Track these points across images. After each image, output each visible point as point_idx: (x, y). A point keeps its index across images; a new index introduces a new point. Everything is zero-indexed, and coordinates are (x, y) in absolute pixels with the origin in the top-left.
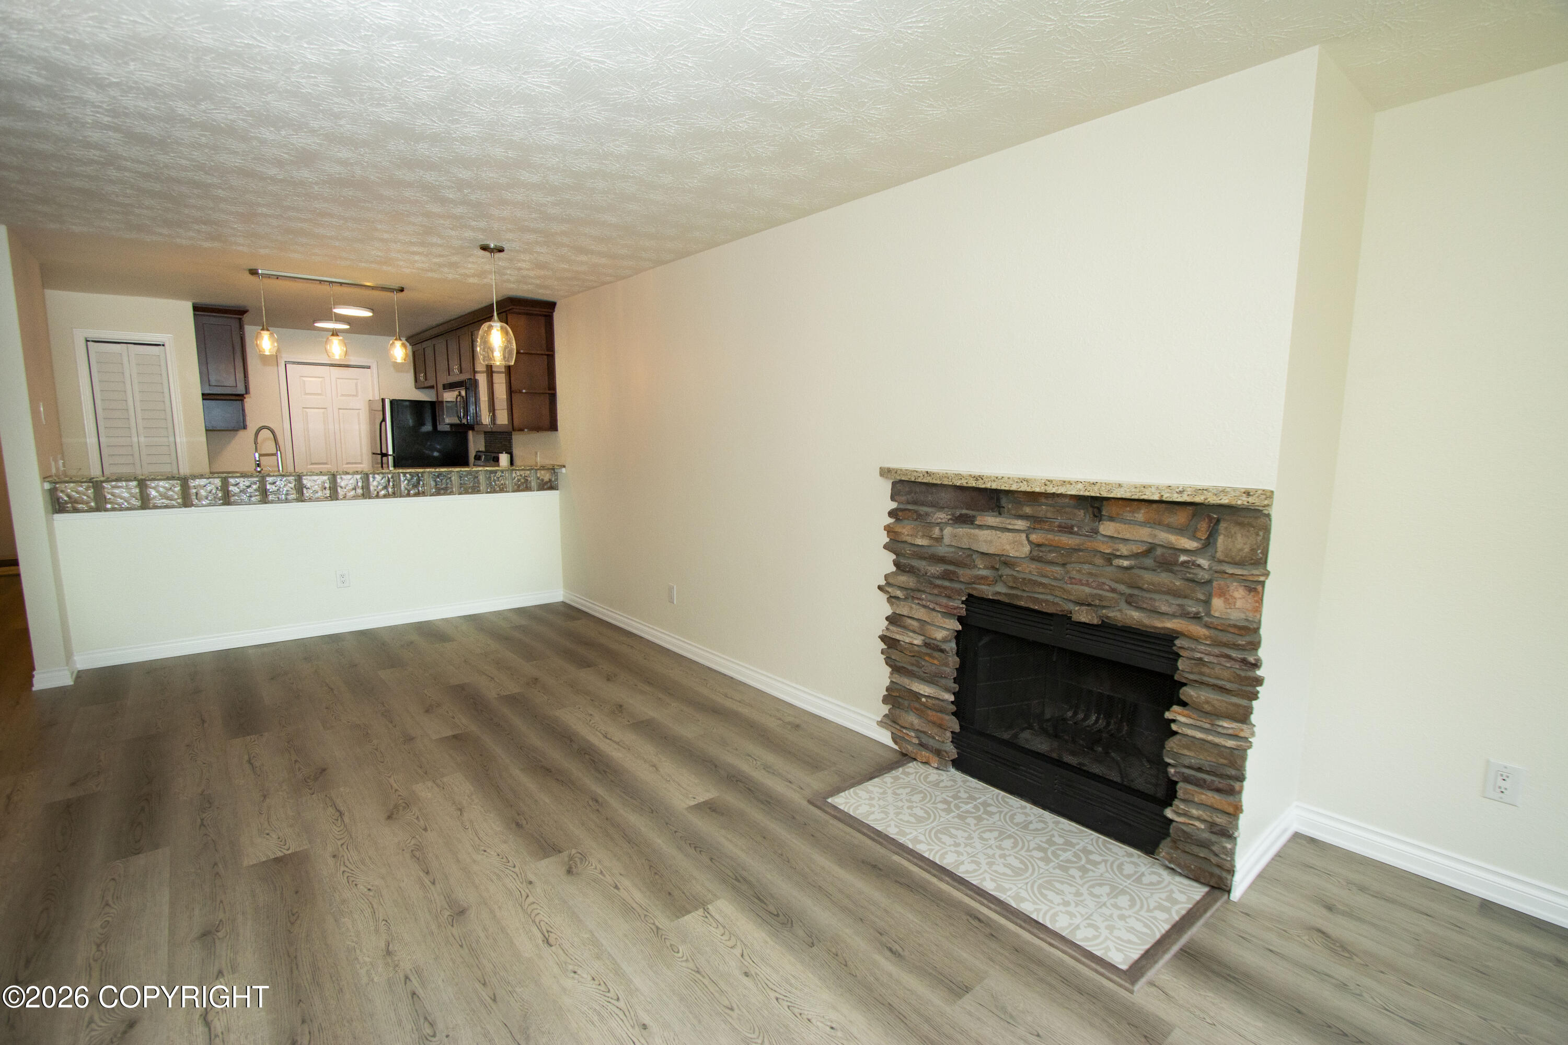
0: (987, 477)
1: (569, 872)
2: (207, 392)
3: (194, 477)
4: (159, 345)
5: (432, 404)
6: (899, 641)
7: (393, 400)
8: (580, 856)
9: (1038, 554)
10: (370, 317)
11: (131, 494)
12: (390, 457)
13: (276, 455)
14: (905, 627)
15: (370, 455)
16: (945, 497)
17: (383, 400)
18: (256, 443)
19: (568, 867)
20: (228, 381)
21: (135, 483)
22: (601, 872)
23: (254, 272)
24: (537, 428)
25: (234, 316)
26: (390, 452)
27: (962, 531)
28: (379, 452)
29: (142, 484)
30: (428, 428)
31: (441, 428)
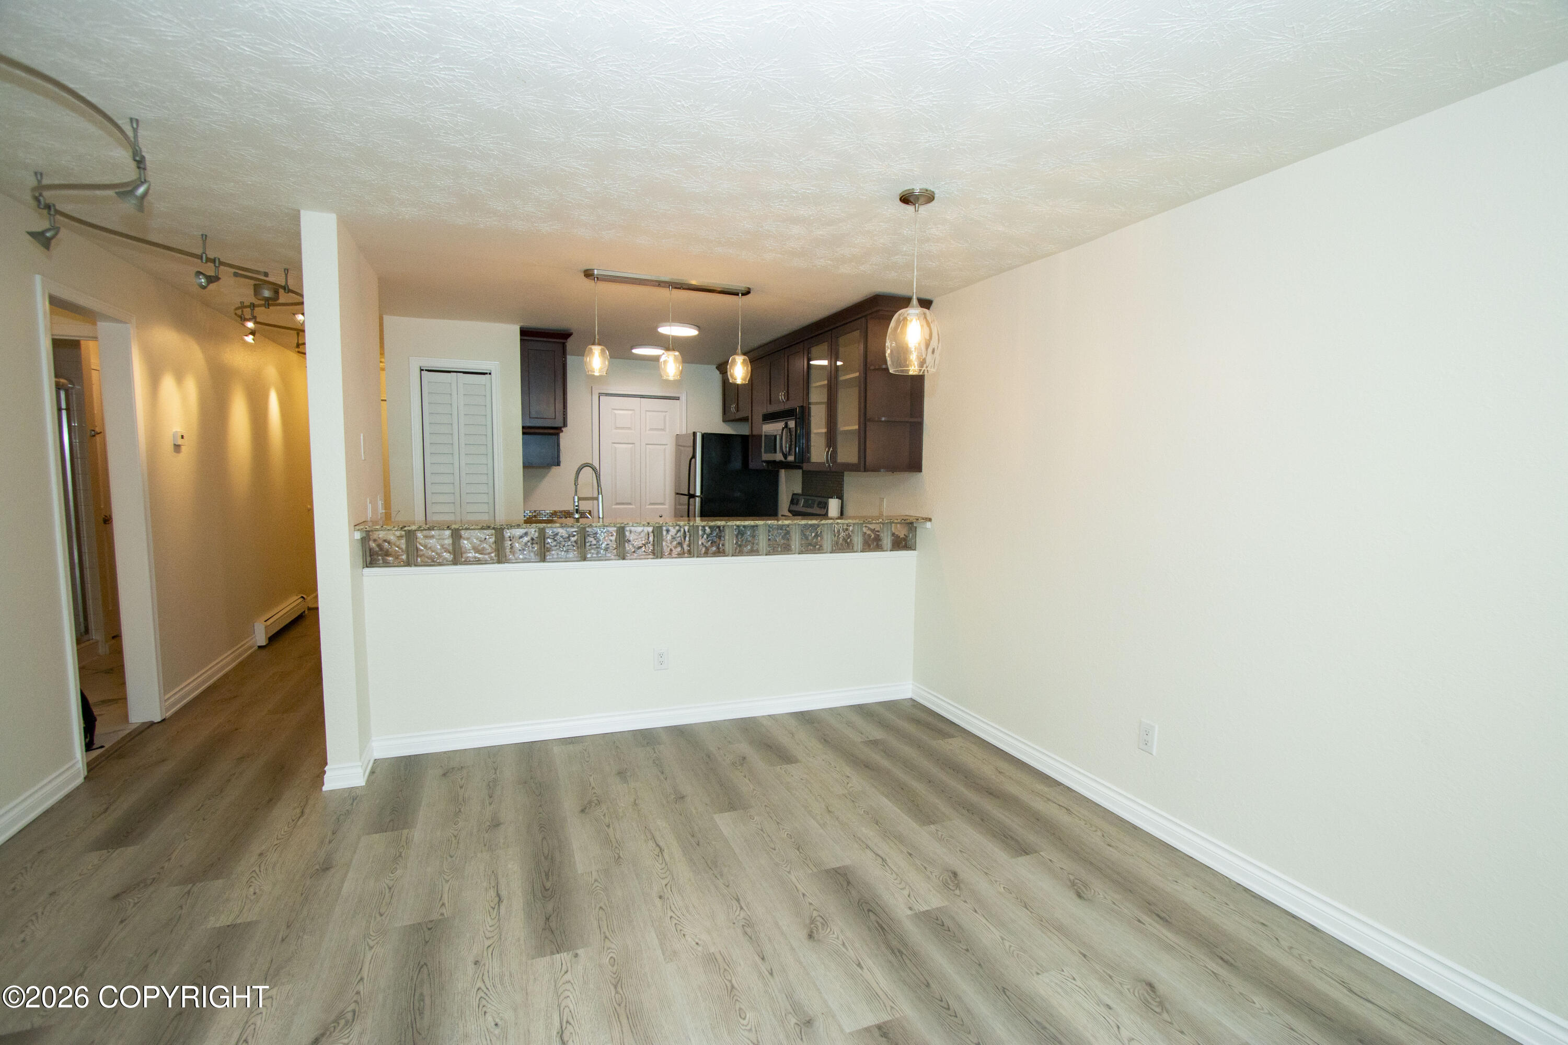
1: (810, 936)
2: (528, 424)
3: (511, 527)
4: (486, 373)
5: (744, 439)
7: (705, 433)
8: (821, 920)
10: (695, 337)
11: (442, 546)
12: (697, 498)
13: (597, 499)
15: (674, 494)
17: (694, 434)
18: (576, 485)
19: (809, 930)
20: (546, 414)
21: (448, 533)
22: (844, 944)
23: (588, 274)
24: (894, 468)
25: (558, 340)
26: (698, 493)
28: (687, 493)
29: (456, 535)
30: (737, 464)
31: (752, 465)
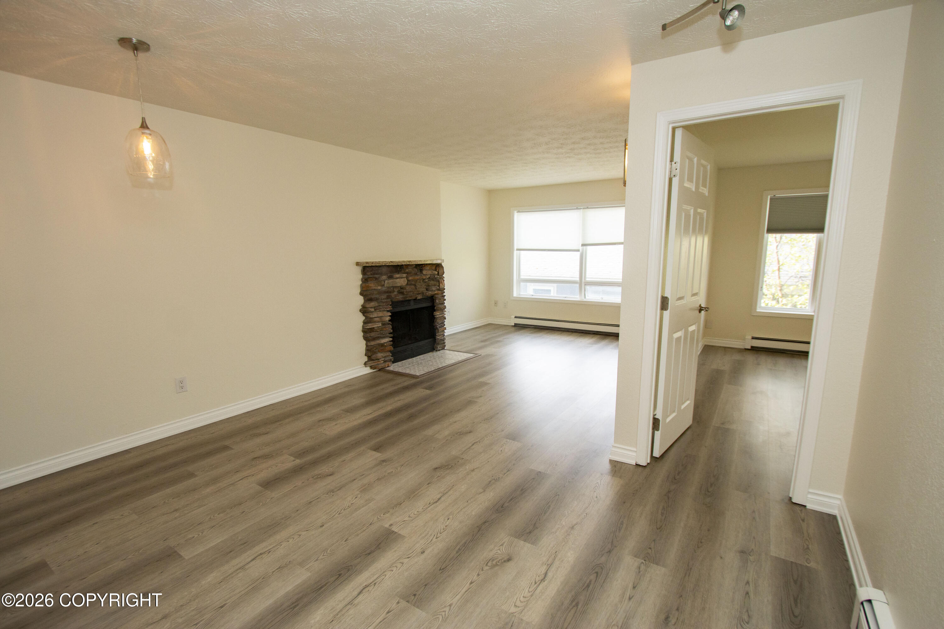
0: (412, 261)
6: (374, 328)
9: (409, 283)
14: (375, 322)
16: (384, 270)
27: (391, 281)
